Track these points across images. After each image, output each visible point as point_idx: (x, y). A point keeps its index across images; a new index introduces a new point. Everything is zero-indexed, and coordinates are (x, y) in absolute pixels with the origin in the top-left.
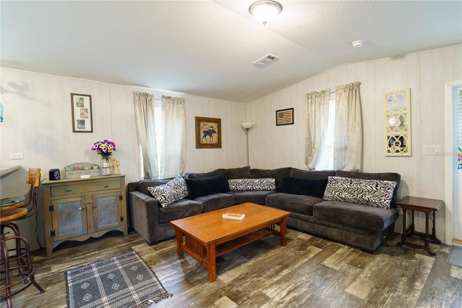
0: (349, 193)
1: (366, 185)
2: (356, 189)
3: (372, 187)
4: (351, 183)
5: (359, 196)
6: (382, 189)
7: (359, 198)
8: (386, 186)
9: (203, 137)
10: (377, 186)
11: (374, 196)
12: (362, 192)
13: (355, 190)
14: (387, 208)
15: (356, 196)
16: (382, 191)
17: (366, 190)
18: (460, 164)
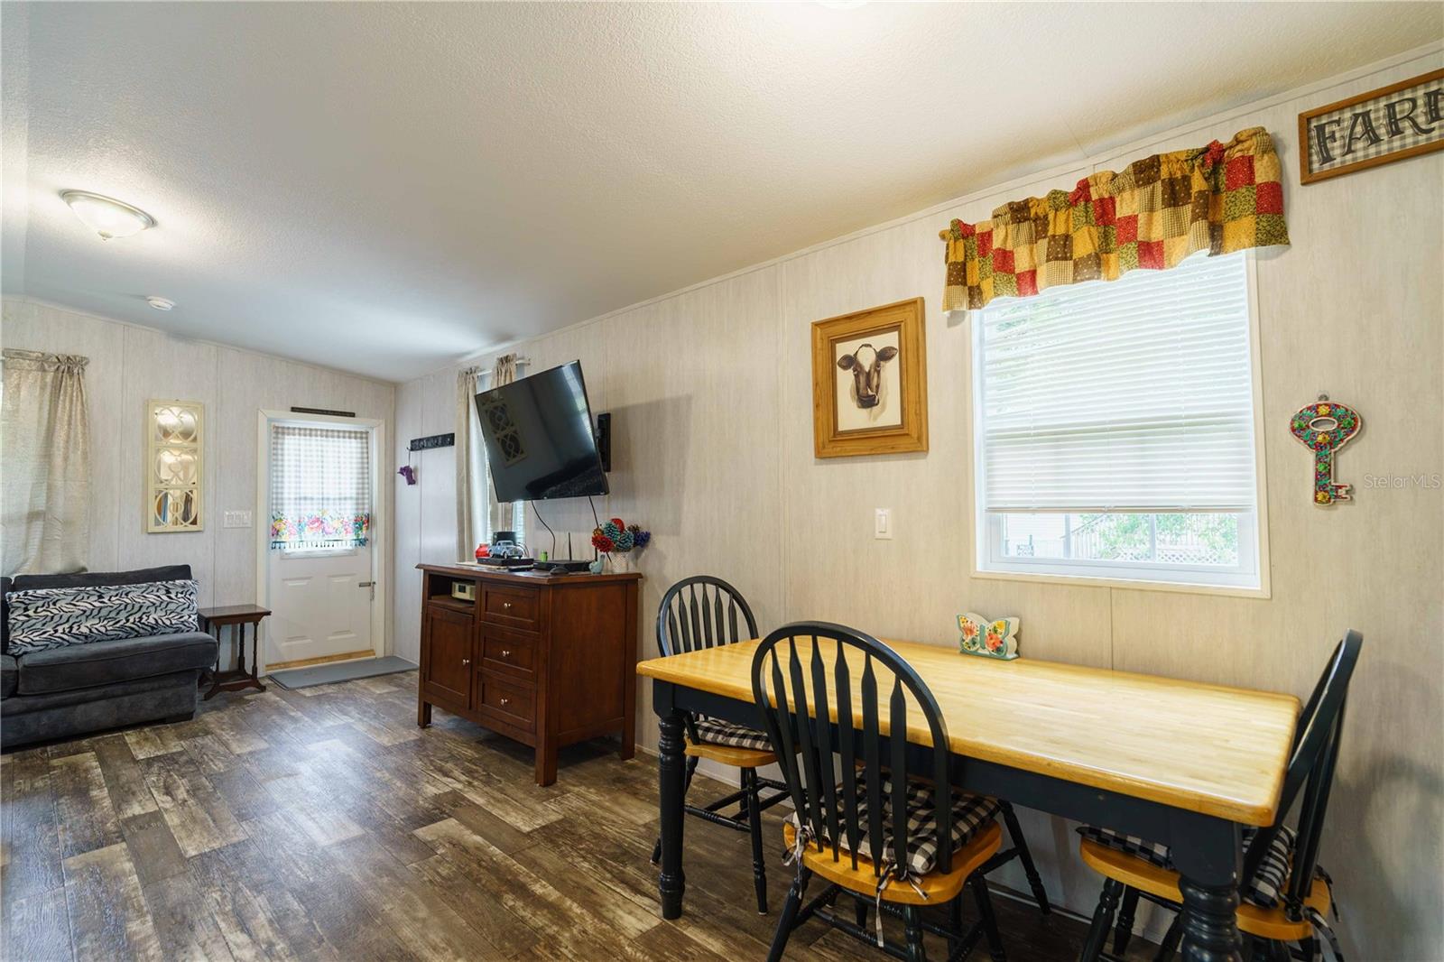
0: (102, 619)
1: (144, 594)
2: (123, 607)
3: (159, 597)
4: (100, 597)
5: (131, 620)
6: (179, 595)
7: (133, 623)
8: (186, 589)
10: (168, 592)
11: (169, 612)
12: (140, 610)
13: (120, 608)
14: (196, 630)
15: (124, 621)
16: (182, 600)
17: (148, 604)
18: (275, 542)
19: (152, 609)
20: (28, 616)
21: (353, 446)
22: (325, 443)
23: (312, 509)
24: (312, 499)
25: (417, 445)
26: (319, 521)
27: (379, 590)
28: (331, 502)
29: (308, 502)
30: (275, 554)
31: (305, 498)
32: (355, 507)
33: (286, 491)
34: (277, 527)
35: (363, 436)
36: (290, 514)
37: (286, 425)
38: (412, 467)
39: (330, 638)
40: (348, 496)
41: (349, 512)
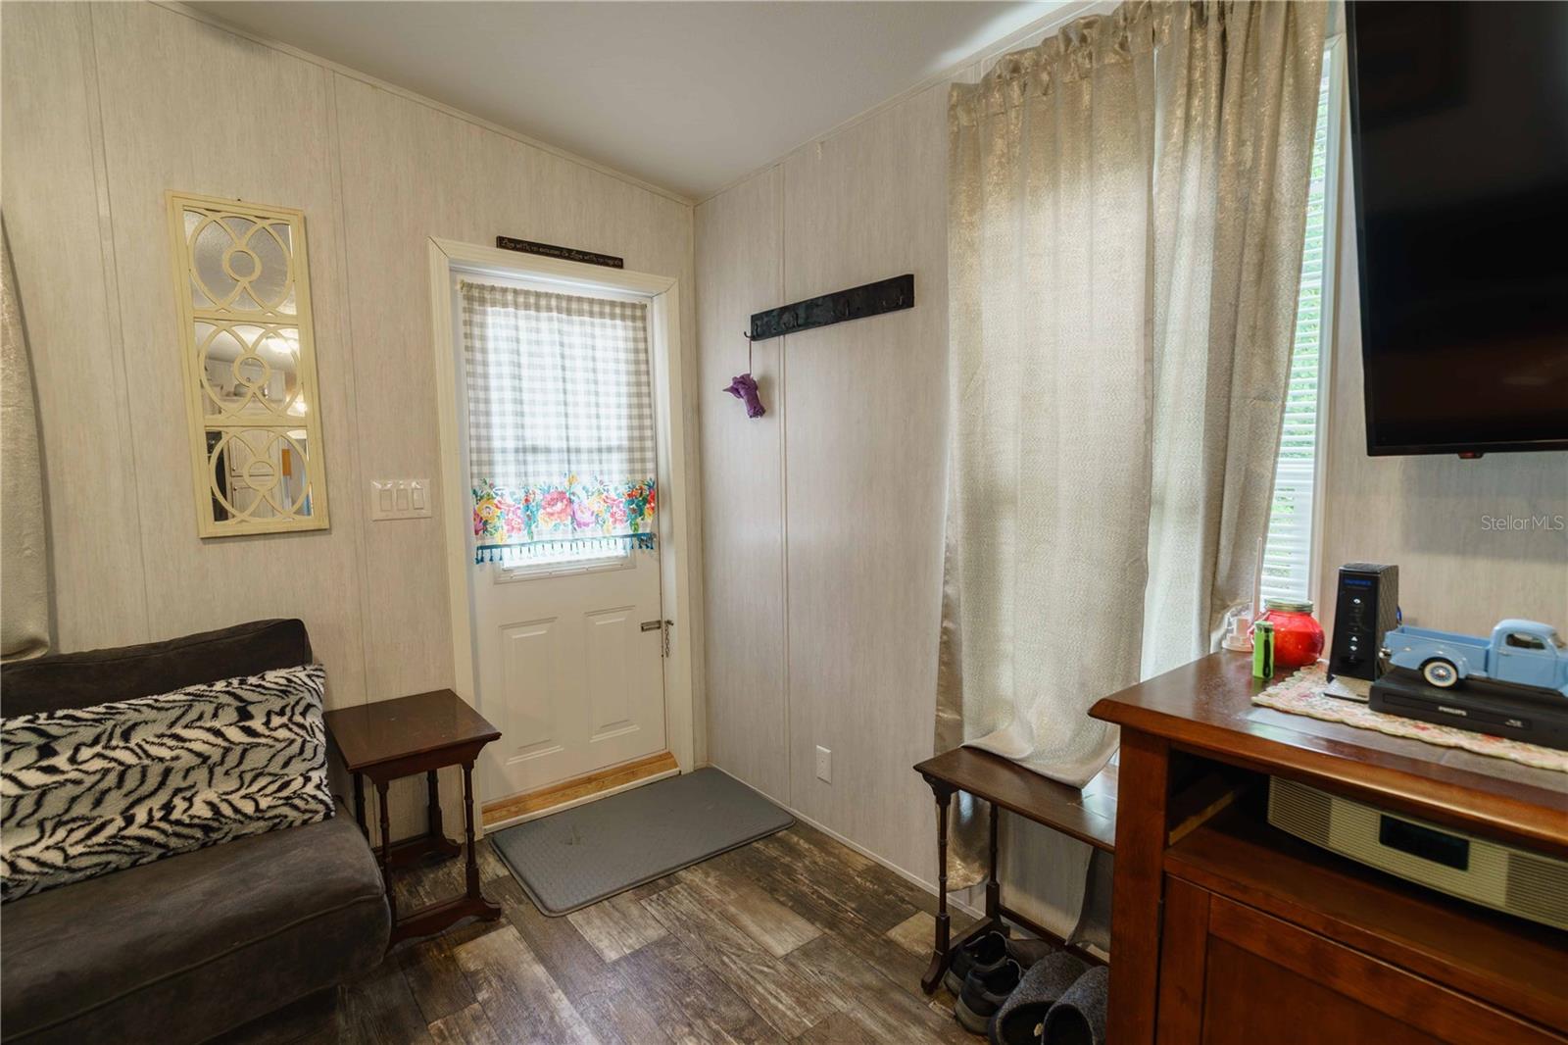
0: (49, 826)
1: (178, 730)
2: (111, 779)
3: (218, 733)
4: (47, 751)
5: (141, 815)
6: (276, 721)
7: (147, 826)
8: (292, 700)
10: (244, 714)
11: (248, 777)
12: (162, 784)
13: (103, 785)
14: (327, 816)
15: (120, 822)
16: (282, 734)
17: (188, 760)
18: (482, 548)
19: (201, 775)
21: (611, 339)
22: (565, 328)
23: (550, 474)
24: (548, 450)
25: (767, 325)
26: (564, 498)
27: (679, 636)
28: (584, 456)
29: (541, 457)
30: (482, 574)
31: (535, 450)
32: (626, 466)
33: (496, 432)
34: (484, 514)
35: (636, 313)
36: (507, 484)
37: (488, 282)
38: (755, 377)
39: (596, 738)
40: (614, 443)
41: (616, 479)
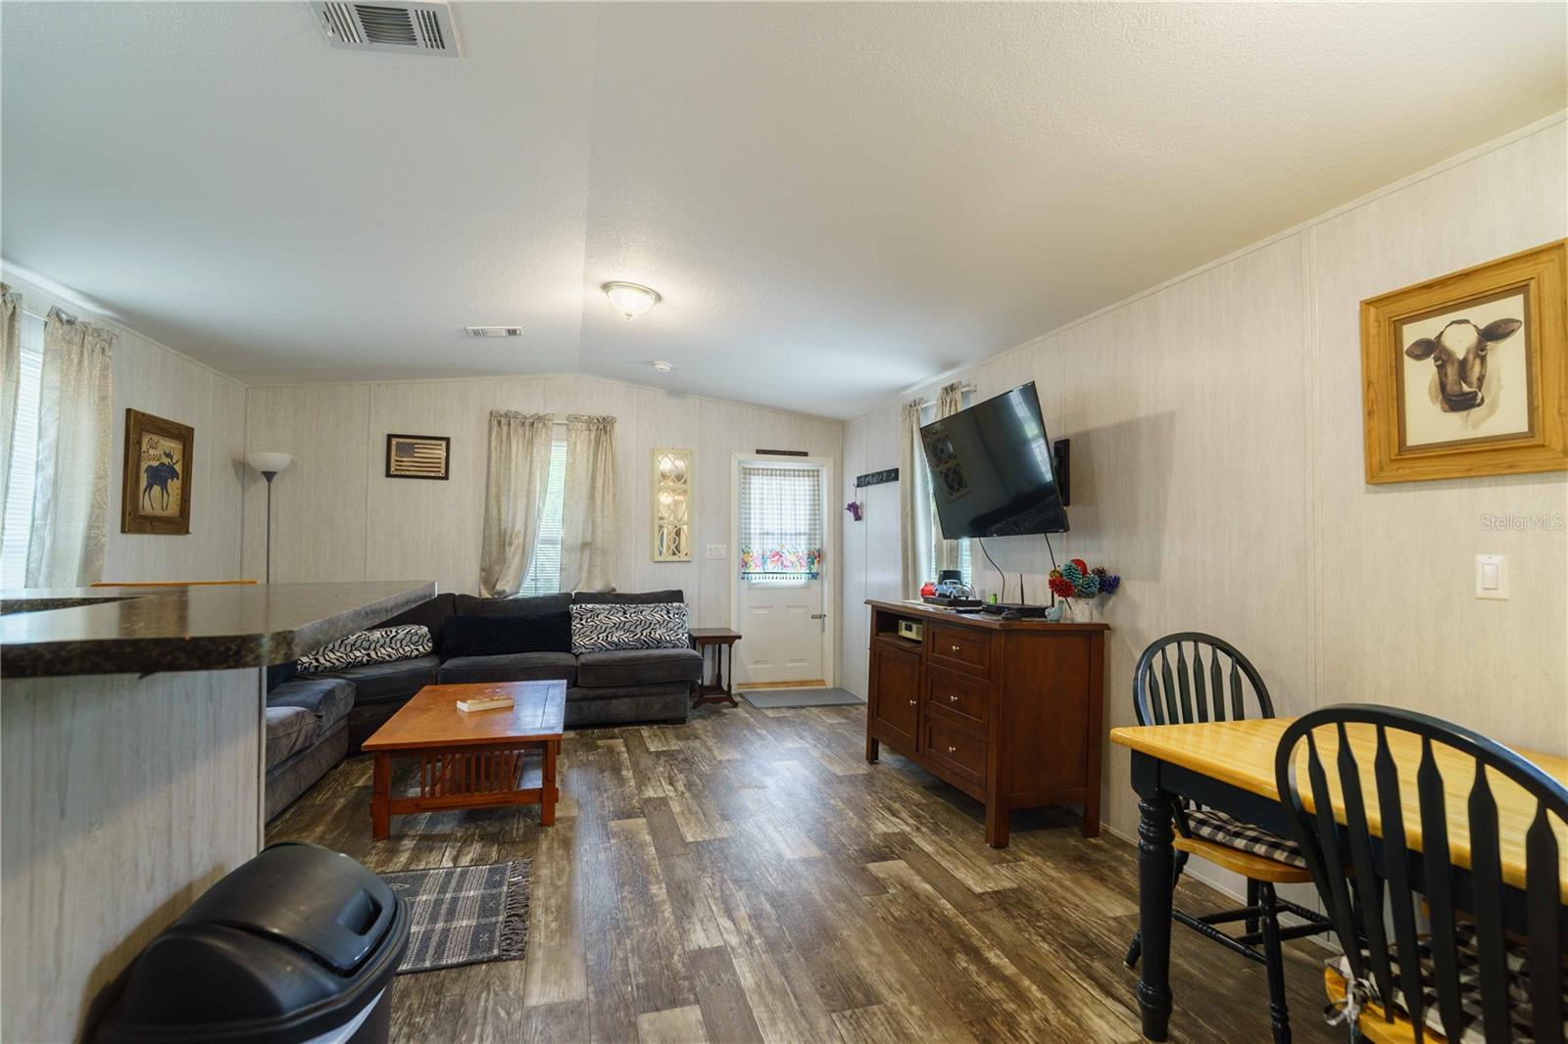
0: (626, 631)
1: (653, 613)
2: (639, 622)
3: (662, 616)
5: (645, 634)
6: (676, 616)
7: (646, 637)
8: (680, 611)
9: (145, 491)
10: (668, 612)
11: (669, 630)
12: (650, 626)
13: (637, 624)
14: (688, 647)
15: (640, 634)
16: (677, 620)
17: (655, 621)
18: (745, 573)
19: (658, 626)
20: (582, 624)
21: (804, 485)
22: (782, 482)
23: (773, 544)
24: (773, 534)
25: (863, 481)
26: (778, 554)
27: (829, 621)
28: (788, 537)
29: (770, 536)
30: (744, 584)
31: (768, 534)
32: (807, 542)
33: (752, 526)
34: (746, 560)
35: (815, 474)
36: (756, 549)
37: (752, 467)
38: (858, 503)
39: (789, 665)
40: (802, 532)
41: (803, 547)
